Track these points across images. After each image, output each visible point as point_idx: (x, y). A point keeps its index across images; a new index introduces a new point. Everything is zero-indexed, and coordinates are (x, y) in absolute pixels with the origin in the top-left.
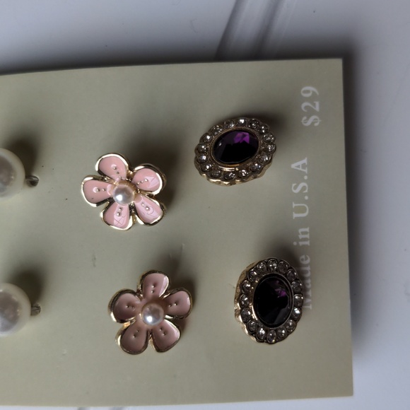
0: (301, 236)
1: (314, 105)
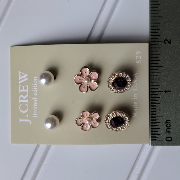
0: (135, 96)
1: (140, 57)
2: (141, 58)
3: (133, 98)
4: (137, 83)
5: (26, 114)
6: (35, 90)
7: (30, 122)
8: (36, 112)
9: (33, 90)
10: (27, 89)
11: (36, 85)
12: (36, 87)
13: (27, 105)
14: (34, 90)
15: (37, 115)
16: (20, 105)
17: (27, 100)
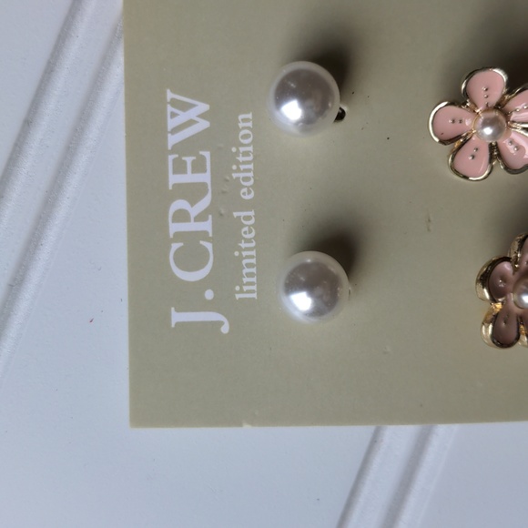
5: (203, 284)
6: (244, 172)
7: (220, 324)
8: (250, 275)
9: (235, 175)
10: (204, 171)
11: (250, 148)
12: (251, 158)
13: (209, 246)
14: (241, 175)
15: (254, 288)
16: (175, 246)
17: (206, 219)
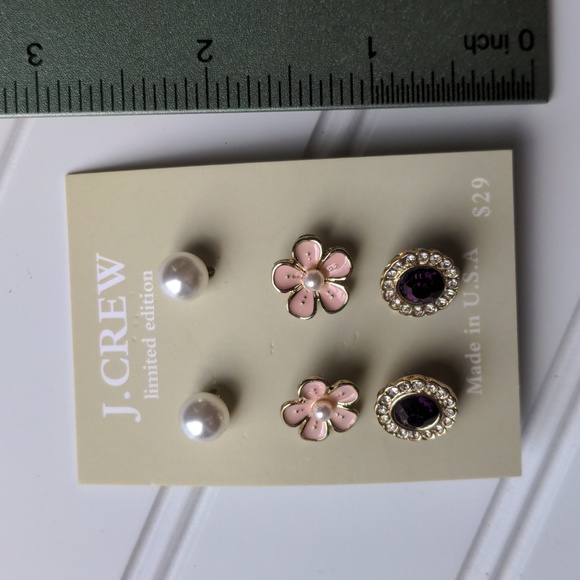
0: (471, 324)
1: (485, 196)
2: (487, 199)
3: (466, 331)
4: (477, 280)
5: (123, 388)
6: (148, 311)
7: (134, 415)
8: (153, 382)
9: (142, 314)
10: (122, 310)
11: (152, 295)
12: (152, 302)
13: (126, 362)
14: (147, 314)
16: (105, 362)
17: (124, 344)
